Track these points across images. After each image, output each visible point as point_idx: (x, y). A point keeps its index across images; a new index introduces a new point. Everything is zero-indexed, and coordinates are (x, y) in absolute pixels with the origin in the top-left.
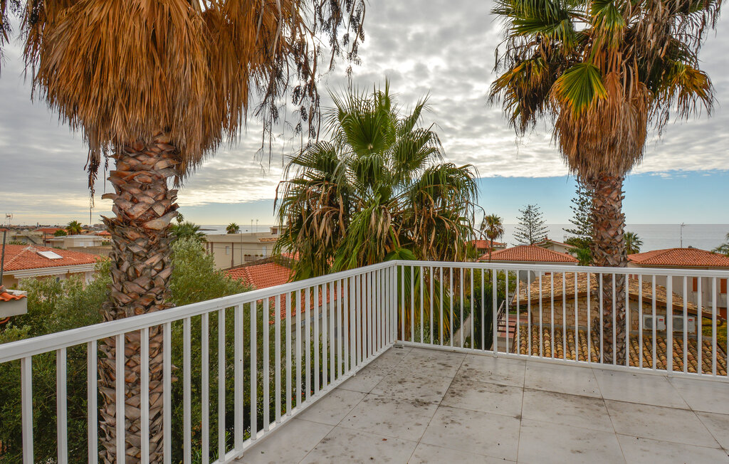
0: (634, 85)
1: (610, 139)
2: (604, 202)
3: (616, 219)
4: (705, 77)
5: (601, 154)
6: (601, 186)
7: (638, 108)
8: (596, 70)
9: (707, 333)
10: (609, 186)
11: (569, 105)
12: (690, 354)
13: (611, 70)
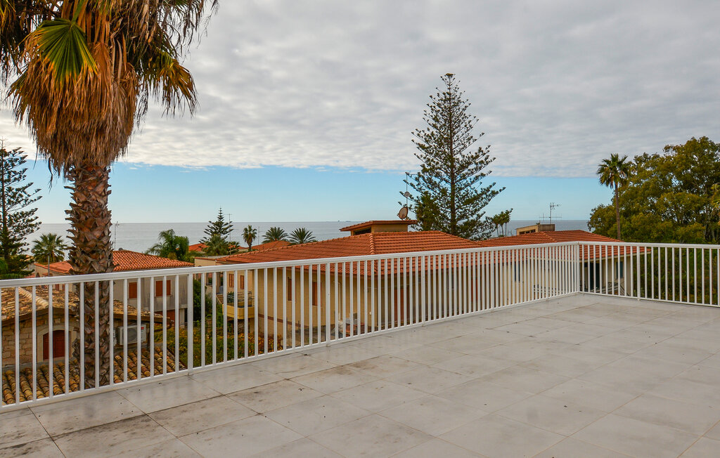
0: (123, 65)
1: (98, 122)
2: (88, 196)
3: (102, 217)
4: (189, 76)
5: (86, 137)
6: (84, 177)
7: (127, 93)
8: (82, 33)
9: (158, 339)
10: (95, 178)
11: (50, 70)
12: (143, 365)
13: (99, 39)
